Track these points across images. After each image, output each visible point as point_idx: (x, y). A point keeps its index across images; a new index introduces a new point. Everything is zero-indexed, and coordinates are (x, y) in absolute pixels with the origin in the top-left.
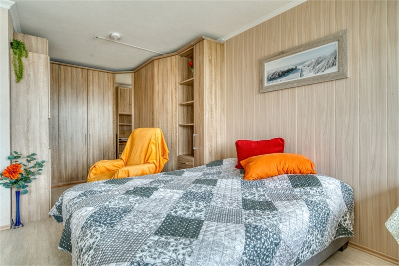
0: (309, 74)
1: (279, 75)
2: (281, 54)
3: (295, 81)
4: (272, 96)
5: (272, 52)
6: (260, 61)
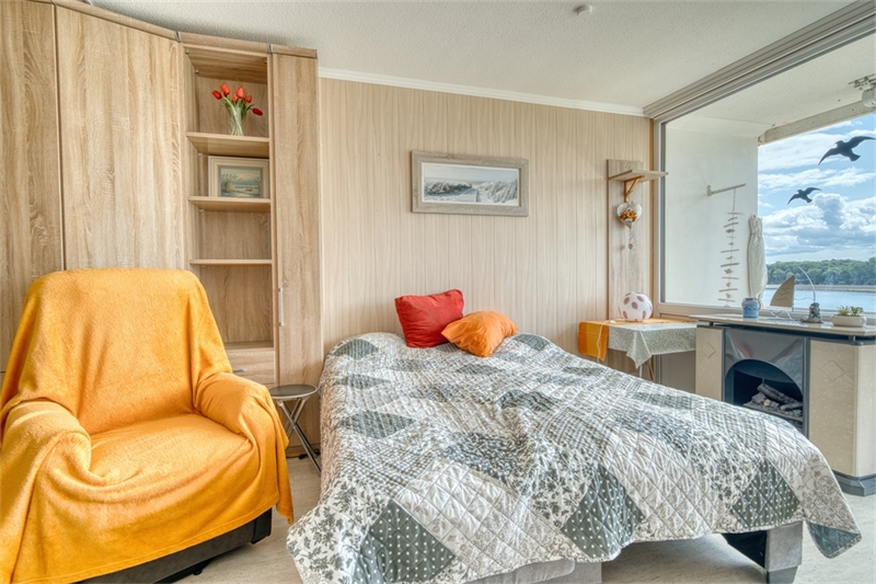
0: (486, 200)
1: (444, 189)
2: (450, 158)
3: (472, 206)
4: (432, 219)
5: (432, 149)
6: (411, 153)
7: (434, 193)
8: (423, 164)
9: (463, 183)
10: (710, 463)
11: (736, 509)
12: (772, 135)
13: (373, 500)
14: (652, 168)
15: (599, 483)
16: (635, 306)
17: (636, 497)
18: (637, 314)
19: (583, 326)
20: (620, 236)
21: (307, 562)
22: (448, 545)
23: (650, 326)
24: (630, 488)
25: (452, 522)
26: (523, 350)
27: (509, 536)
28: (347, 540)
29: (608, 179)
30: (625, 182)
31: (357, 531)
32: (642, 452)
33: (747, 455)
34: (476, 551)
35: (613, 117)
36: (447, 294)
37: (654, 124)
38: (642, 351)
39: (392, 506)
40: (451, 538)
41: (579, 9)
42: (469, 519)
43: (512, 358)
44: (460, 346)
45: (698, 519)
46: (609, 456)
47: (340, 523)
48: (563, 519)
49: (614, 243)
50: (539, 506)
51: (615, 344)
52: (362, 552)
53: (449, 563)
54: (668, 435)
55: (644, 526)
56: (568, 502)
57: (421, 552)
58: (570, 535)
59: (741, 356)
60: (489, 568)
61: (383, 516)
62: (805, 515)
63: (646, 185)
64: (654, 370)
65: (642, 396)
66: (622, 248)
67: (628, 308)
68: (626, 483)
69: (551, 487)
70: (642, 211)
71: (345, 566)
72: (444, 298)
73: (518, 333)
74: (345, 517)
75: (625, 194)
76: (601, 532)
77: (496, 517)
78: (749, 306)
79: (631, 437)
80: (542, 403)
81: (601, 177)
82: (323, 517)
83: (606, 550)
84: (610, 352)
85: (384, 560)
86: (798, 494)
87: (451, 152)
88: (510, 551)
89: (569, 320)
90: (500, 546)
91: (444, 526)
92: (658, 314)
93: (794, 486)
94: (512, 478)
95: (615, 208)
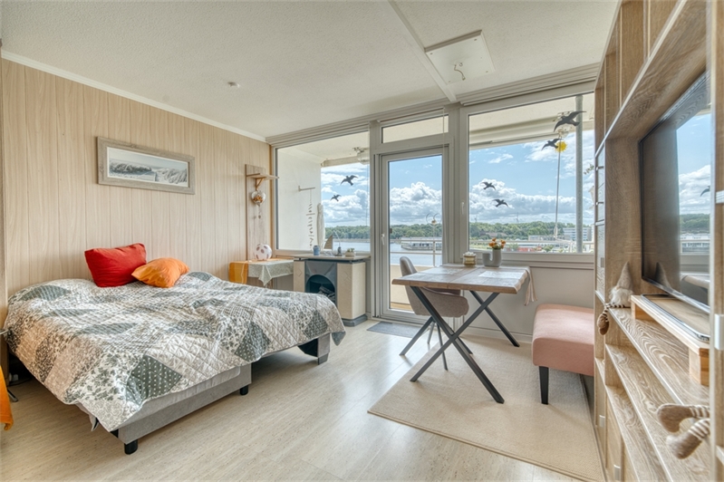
0: (163, 181)
1: (128, 169)
2: (133, 147)
3: (152, 184)
4: (117, 192)
5: (117, 138)
6: (96, 139)
7: (119, 172)
8: (108, 148)
9: (144, 167)
10: (296, 314)
11: (306, 332)
12: (327, 163)
13: (132, 357)
14: (271, 174)
15: (251, 329)
16: (262, 251)
17: (267, 333)
18: (264, 256)
19: (232, 265)
20: (253, 210)
21: (92, 398)
22: (178, 371)
23: (271, 262)
24: (264, 330)
25: (181, 358)
26: (195, 281)
27: (210, 360)
28: (119, 380)
29: (246, 176)
30: (256, 179)
31: (124, 374)
32: (269, 314)
33: (310, 309)
34: (193, 370)
35: (249, 139)
36: (132, 247)
37: (272, 148)
38: (267, 276)
39: (145, 357)
40: (180, 367)
41: (232, 84)
42: (189, 355)
43: (189, 286)
44: (148, 282)
45: (292, 338)
46: (255, 317)
47: (113, 372)
48: (235, 348)
49: (250, 215)
50: (224, 344)
51: (252, 274)
52: (128, 384)
53: (179, 380)
54: (279, 306)
55: (270, 346)
56: (237, 340)
57: (163, 378)
58: (239, 355)
59: (312, 274)
60: (200, 379)
61: (140, 364)
62: (331, 329)
63: (268, 182)
64: (273, 284)
65: (269, 295)
66: (255, 217)
67: (259, 253)
68: (263, 327)
69: (230, 334)
70: (265, 197)
71: (120, 391)
72: (129, 249)
73: (190, 272)
74: (116, 369)
75: (256, 186)
76: (253, 350)
77: (204, 352)
78: (316, 249)
79: (265, 309)
80: (217, 303)
81: (243, 174)
82: (98, 373)
83: (255, 357)
84: (248, 278)
85: (140, 388)
86: (328, 322)
87: (133, 142)
88: (210, 368)
89: (223, 261)
90: (206, 365)
91: (176, 361)
92: (275, 256)
93: (326, 319)
94: (210, 333)
95: (251, 194)
